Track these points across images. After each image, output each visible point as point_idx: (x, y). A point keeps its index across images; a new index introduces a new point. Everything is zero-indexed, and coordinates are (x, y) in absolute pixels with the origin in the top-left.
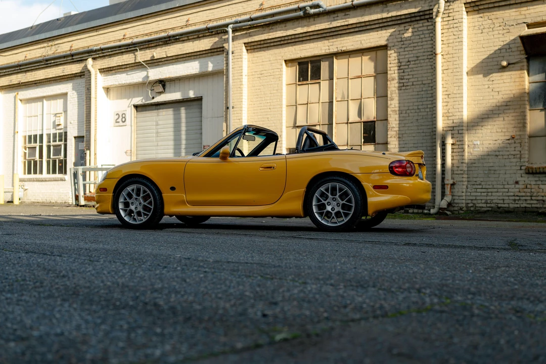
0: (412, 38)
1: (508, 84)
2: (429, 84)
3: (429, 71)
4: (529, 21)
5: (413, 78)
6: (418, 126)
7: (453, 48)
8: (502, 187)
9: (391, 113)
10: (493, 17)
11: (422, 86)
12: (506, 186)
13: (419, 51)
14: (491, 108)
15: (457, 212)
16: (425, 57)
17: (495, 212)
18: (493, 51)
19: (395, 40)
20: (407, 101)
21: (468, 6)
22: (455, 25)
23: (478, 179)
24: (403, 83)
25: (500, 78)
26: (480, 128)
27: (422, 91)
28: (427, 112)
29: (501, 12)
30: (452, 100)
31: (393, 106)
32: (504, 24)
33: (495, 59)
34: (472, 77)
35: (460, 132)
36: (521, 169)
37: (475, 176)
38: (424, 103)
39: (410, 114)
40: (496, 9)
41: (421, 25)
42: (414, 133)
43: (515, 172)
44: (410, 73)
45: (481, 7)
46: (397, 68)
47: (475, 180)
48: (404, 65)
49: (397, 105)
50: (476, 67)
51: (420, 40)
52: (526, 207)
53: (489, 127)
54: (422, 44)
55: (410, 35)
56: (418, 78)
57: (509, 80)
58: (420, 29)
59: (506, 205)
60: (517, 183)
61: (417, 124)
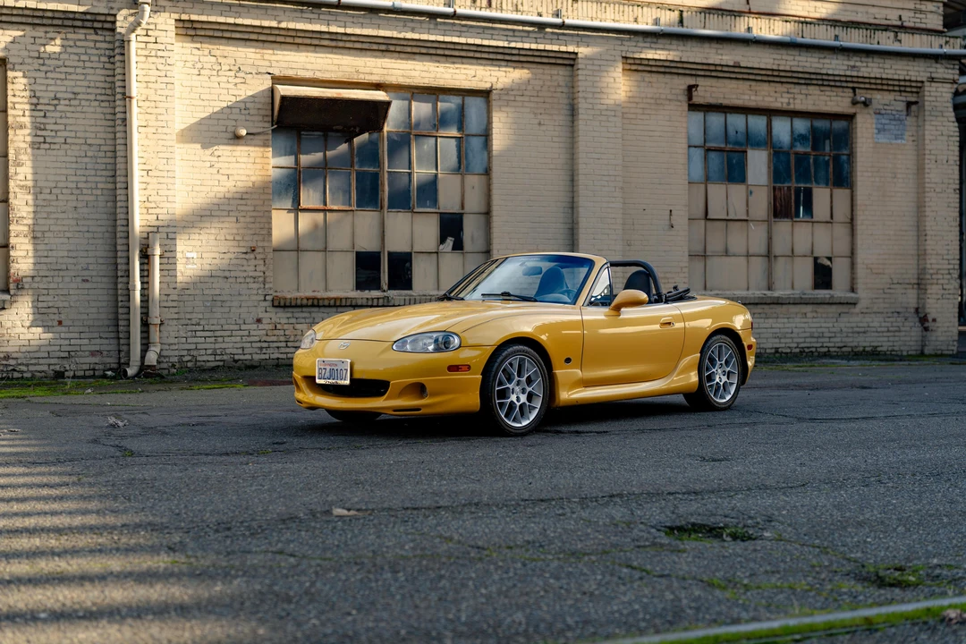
0: (62, 56)
1: (243, 166)
2: (100, 145)
3: (99, 123)
4: (277, 72)
5: (65, 130)
6: (77, 219)
7: (156, 90)
8: (237, 327)
9: (17, 190)
10: (218, 53)
11: (86, 147)
12: (243, 327)
13: (78, 83)
14: (215, 201)
15: (166, 372)
16: (92, 97)
17: (229, 367)
18: (219, 109)
19: (26, 53)
20: (53, 171)
21: (181, 25)
22: (160, 53)
23: (194, 315)
24: (44, 137)
25: (229, 154)
26: (197, 231)
27: (86, 156)
28: (97, 195)
29: (231, 48)
30: (155, 180)
31: (21, 177)
32: (236, 68)
33: (221, 122)
34: (182, 145)
35: (171, 236)
36: (265, 300)
37: (190, 310)
38: (90, 179)
39: (60, 197)
40: (223, 41)
41: (82, 37)
42: (69, 231)
43: (256, 304)
44: (59, 121)
45: (199, 33)
46: (27, 107)
47: (188, 316)
48: (45, 104)
49: (30, 177)
50: (190, 128)
51: (81, 64)
52: (278, 359)
53: (213, 231)
54: (84, 71)
55: (57, 49)
56: (76, 132)
57: (245, 160)
58: (78, 43)
59: (248, 357)
60: (259, 321)
61: (76, 216)
